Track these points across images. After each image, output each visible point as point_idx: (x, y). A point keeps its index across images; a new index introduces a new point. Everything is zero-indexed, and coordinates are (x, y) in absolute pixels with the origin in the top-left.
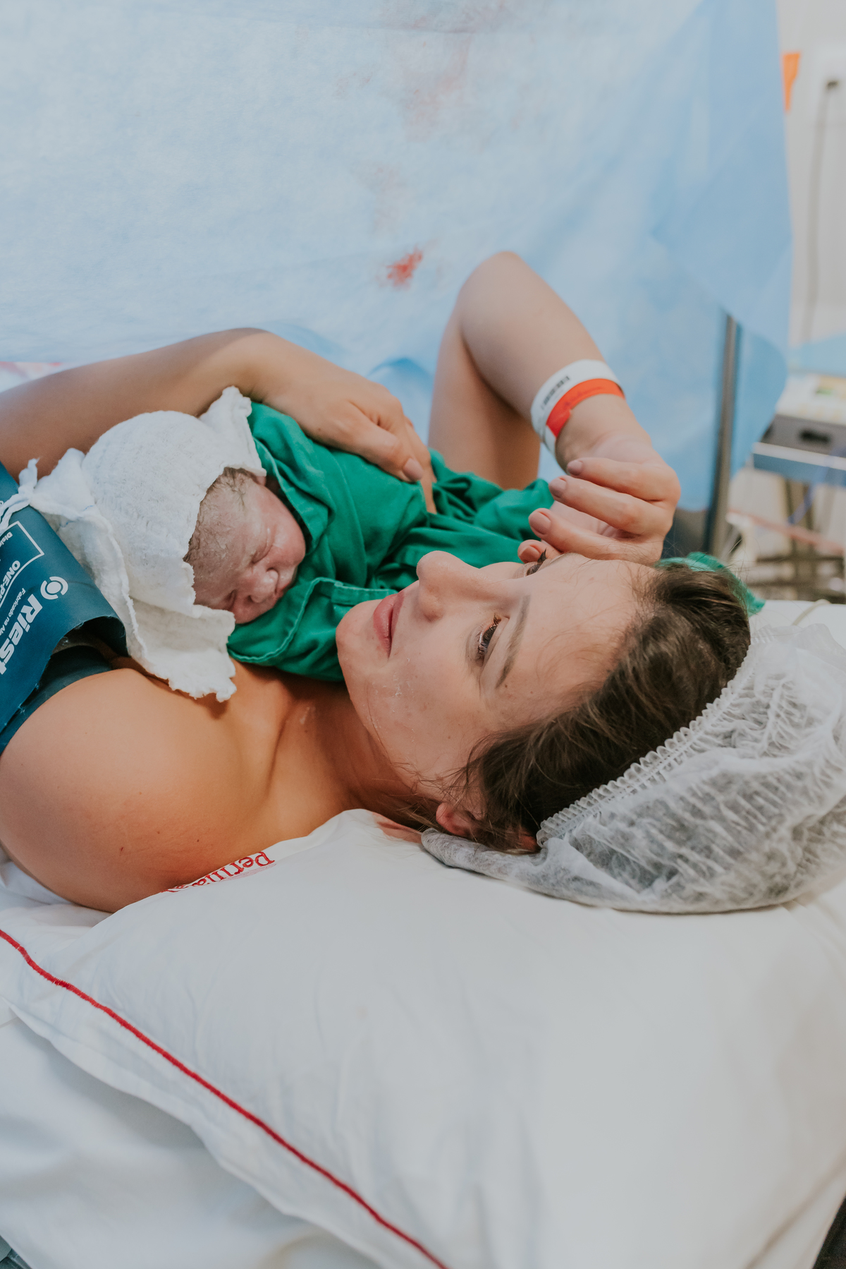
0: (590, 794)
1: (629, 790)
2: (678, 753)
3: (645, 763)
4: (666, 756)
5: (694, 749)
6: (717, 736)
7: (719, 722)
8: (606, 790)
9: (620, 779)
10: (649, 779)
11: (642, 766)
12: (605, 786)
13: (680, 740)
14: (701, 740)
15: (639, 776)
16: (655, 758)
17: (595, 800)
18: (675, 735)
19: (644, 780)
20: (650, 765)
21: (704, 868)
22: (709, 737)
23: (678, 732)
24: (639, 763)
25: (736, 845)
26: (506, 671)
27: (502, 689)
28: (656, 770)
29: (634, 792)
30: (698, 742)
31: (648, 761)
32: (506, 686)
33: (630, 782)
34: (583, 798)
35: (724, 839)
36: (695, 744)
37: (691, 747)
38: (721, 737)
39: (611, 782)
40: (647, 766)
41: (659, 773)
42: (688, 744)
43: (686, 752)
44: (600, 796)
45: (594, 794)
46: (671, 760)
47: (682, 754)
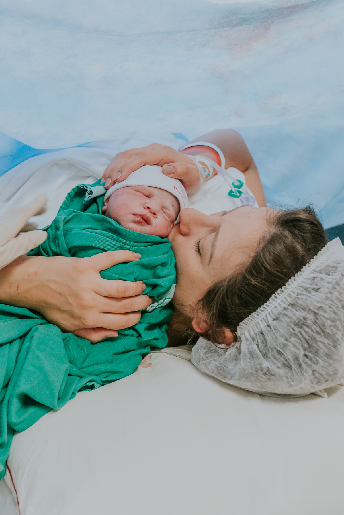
0: (257, 310)
1: (273, 307)
3: (278, 294)
4: (287, 290)
5: (299, 286)
6: (309, 279)
8: (264, 308)
9: (268, 302)
10: (281, 301)
11: (277, 295)
12: (263, 306)
13: (292, 282)
15: (276, 300)
16: (282, 291)
17: (260, 313)
18: (289, 280)
19: (279, 302)
20: (280, 295)
21: (315, 360)
22: (306, 281)
23: (291, 279)
24: (275, 294)
25: (328, 353)
26: (211, 258)
28: (284, 297)
29: (276, 307)
30: (301, 283)
31: (279, 293)
33: (274, 302)
34: (255, 312)
35: (323, 350)
36: (299, 284)
37: (298, 285)
38: (311, 280)
39: (265, 304)
40: (279, 295)
41: (285, 298)
42: (297, 284)
43: (296, 288)
44: (262, 311)
45: (259, 310)
46: (289, 291)
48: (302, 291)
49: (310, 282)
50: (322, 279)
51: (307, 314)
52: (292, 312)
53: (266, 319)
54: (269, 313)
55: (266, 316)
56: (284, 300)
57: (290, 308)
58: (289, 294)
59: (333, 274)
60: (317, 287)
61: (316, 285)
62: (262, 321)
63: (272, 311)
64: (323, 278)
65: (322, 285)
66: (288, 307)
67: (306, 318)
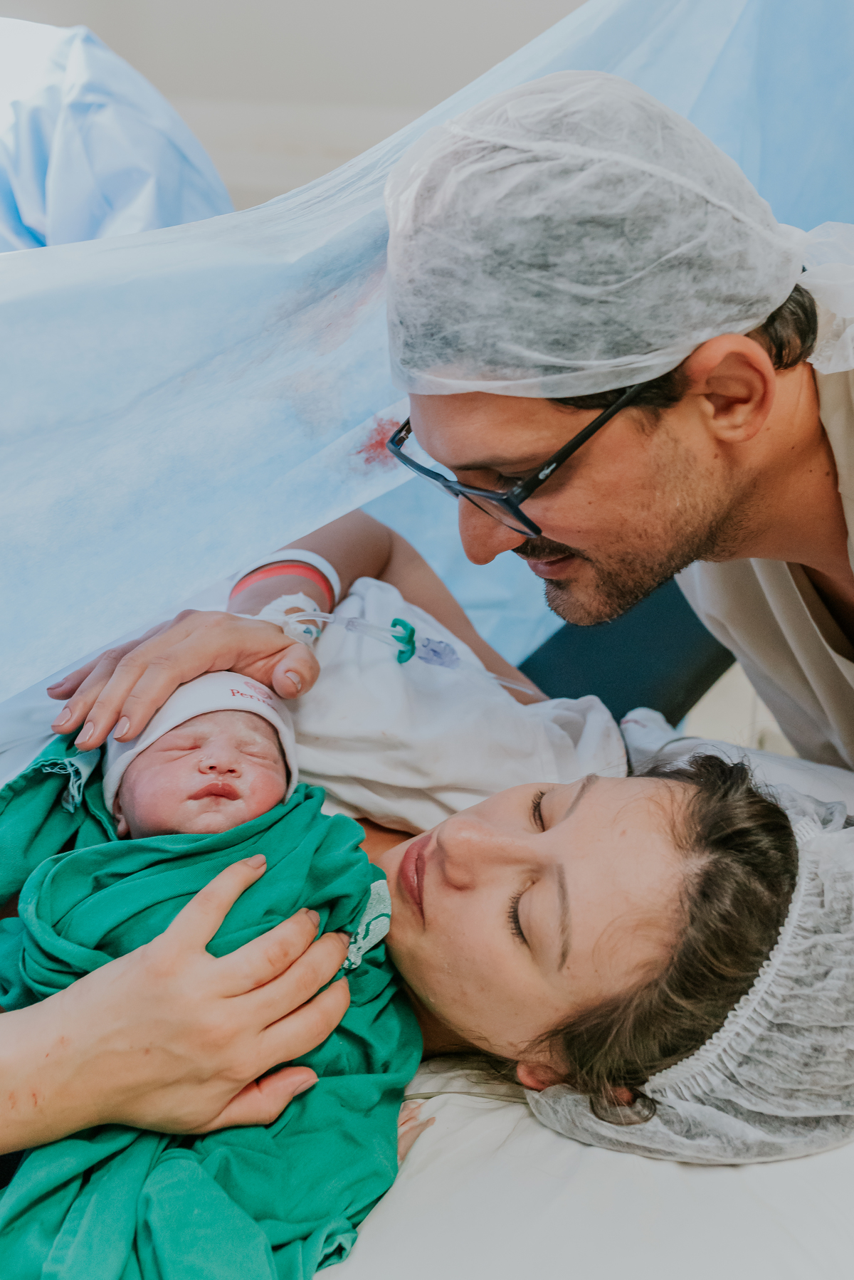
0: (698, 1052)
1: (732, 1034)
2: (766, 985)
3: (740, 1007)
5: (782, 977)
6: (796, 955)
7: (794, 940)
9: (721, 1030)
10: (747, 1019)
11: (738, 1011)
13: (764, 972)
14: (784, 964)
15: (738, 1020)
17: (703, 1055)
20: (744, 1007)
24: (735, 1010)
26: (565, 955)
27: (565, 971)
28: (752, 1008)
29: (737, 1034)
30: (781, 968)
32: (568, 968)
33: (732, 1027)
36: (779, 970)
37: (777, 975)
38: (801, 954)
41: (755, 1010)
45: (701, 1050)
47: (770, 985)
48: (792, 989)
49: (800, 961)
50: (828, 948)
51: (819, 1038)
52: (783, 1043)
53: (719, 1064)
54: (725, 1051)
55: (719, 1056)
56: (755, 1016)
57: (776, 1034)
58: (763, 999)
59: (845, 926)
60: (821, 970)
61: (819, 964)
62: (709, 1069)
63: (730, 1045)
64: (830, 945)
65: (834, 962)
66: (771, 1033)
67: (819, 1048)
